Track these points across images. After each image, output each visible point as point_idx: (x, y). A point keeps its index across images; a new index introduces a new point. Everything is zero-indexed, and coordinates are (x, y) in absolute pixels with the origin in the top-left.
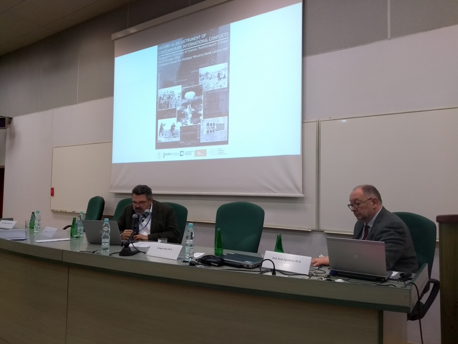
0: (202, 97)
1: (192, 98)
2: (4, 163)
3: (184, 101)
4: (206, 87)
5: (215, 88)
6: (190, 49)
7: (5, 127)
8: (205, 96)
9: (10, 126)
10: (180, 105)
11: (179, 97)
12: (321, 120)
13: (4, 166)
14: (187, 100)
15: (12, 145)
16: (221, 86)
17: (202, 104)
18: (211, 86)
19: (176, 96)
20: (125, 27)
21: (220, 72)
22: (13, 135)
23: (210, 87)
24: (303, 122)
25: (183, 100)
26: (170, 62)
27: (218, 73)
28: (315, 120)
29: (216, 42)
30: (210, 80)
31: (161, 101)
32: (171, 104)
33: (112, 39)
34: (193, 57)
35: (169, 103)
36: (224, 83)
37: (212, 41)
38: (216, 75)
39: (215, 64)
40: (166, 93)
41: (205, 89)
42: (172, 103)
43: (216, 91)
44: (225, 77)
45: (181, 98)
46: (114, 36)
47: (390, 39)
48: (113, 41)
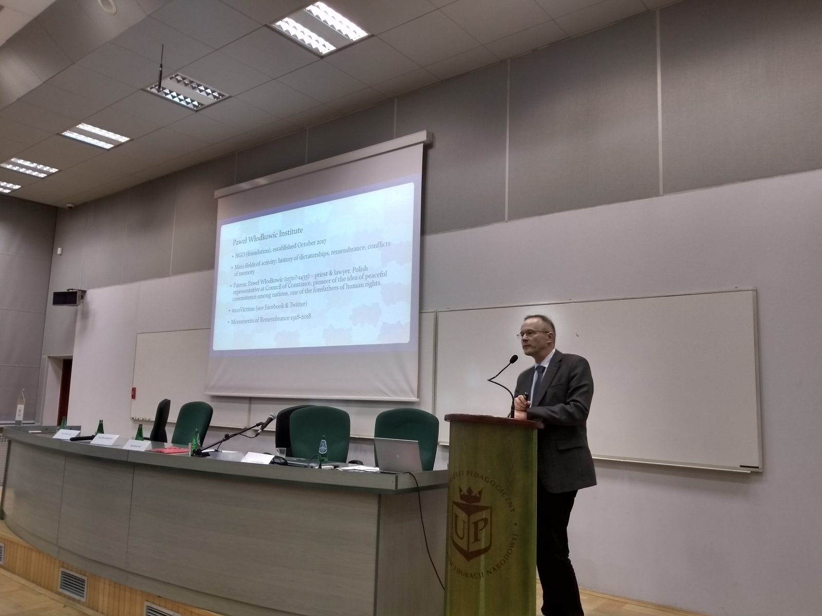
2: (73, 353)
7: (76, 303)
9: (83, 302)
12: (439, 310)
13: (72, 356)
15: (84, 328)
20: (231, 183)
22: (85, 315)
24: (420, 313)
28: (433, 310)
33: (215, 197)
46: (217, 193)
47: (507, 222)
48: (216, 200)
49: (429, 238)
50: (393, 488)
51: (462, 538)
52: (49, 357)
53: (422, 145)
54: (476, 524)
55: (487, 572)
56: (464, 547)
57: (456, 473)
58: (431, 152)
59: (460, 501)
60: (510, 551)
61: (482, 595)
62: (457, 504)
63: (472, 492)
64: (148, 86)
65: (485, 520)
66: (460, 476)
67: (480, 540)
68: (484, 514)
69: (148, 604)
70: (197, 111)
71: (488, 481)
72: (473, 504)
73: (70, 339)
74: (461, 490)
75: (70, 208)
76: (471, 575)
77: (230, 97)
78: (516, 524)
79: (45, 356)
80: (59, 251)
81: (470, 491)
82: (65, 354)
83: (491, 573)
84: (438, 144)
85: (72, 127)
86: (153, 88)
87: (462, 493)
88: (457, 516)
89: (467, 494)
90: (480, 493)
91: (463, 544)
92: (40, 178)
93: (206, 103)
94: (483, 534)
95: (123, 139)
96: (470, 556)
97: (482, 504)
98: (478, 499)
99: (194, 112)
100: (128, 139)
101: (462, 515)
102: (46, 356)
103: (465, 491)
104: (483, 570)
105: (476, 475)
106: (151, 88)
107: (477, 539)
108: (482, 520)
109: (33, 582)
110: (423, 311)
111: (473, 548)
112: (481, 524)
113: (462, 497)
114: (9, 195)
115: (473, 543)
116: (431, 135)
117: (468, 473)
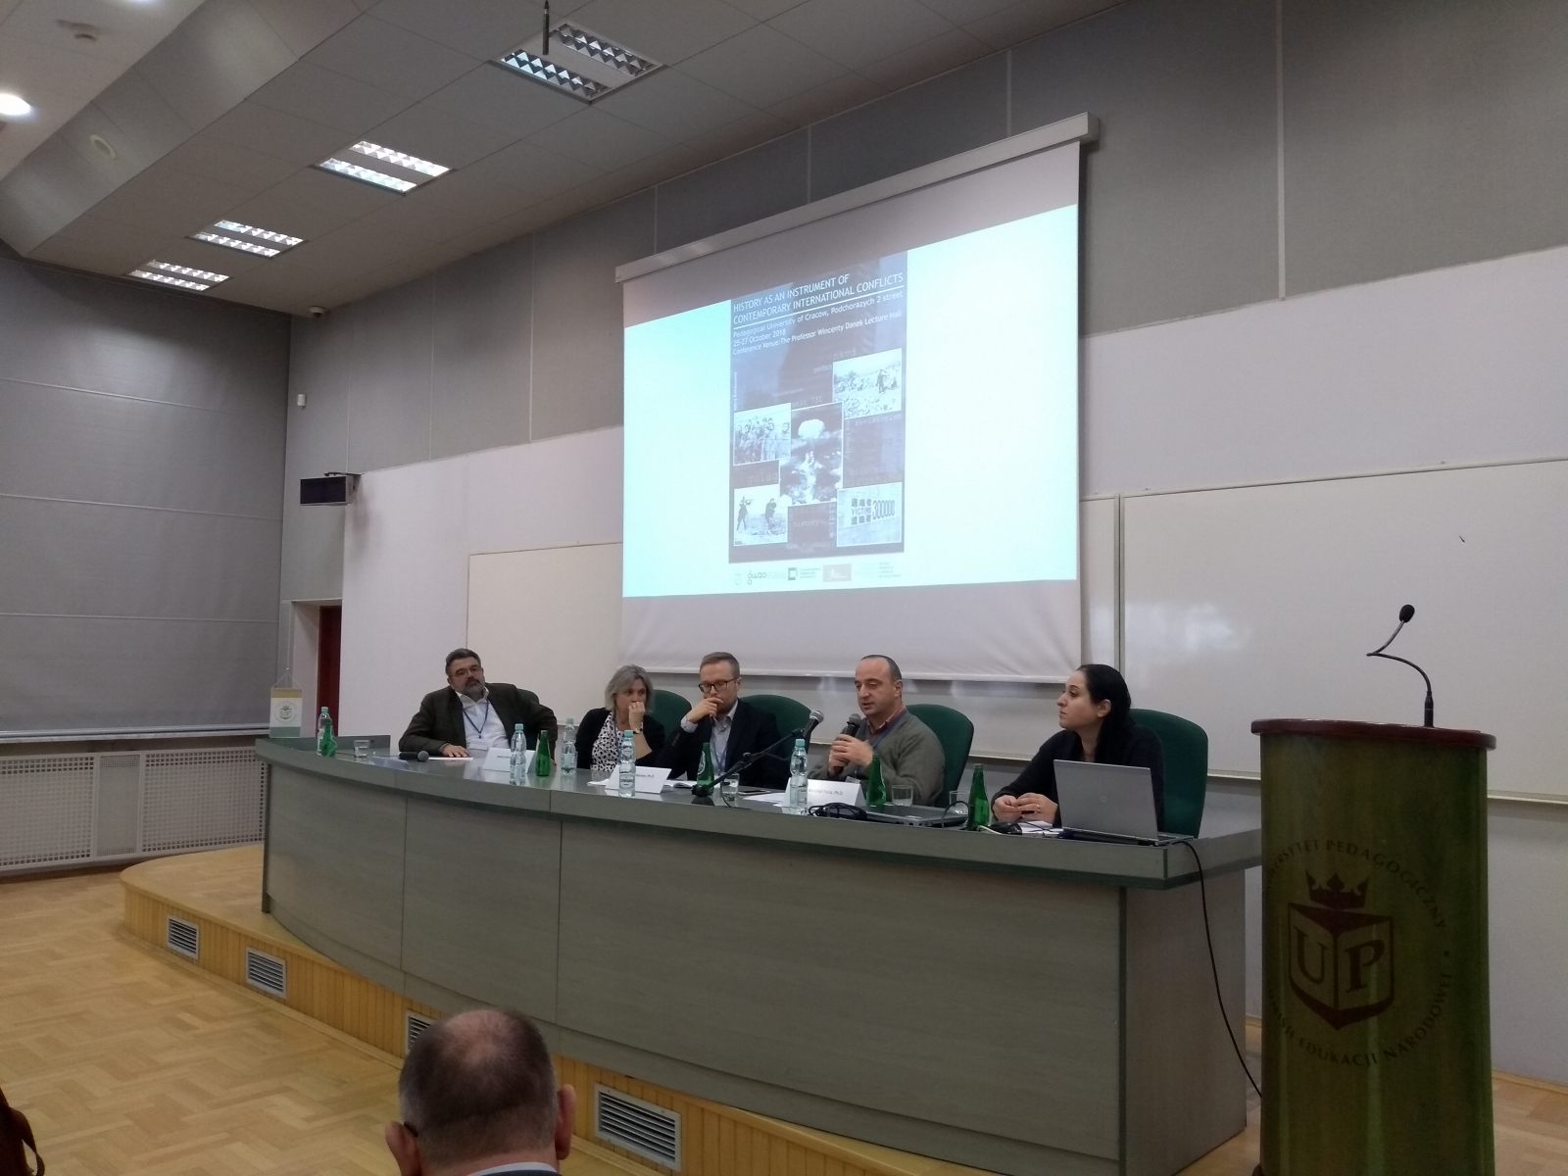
0: (839, 434)
1: (816, 437)
2: (341, 594)
3: (798, 444)
4: (849, 410)
5: (872, 413)
6: (811, 313)
7: (343, 499)
8: (848, 432)
9: (355, 497)
10: (786, 454)
11: (785, 432)
12: (1126, 494)
13: (341, 601)
14: (804, 441)
15: (361, 545)
16: (886, 407)
17: (840, 450)
18: (863, 407)
19: (778, 430)
20: (649, 252)
21: (883, 373)
22: (362, 522)
23: (859, 409)
24: (1082, 499)
25: (794, 440)
26: (761, 342)
27: (878, 374)
28: (1111, 495)
29: (873, 297)
30: (860, 392)
31: (742, 441)
32: (765, 452)
33: (618, 280)
34: (817, 334)
35: (760, 446)
36: (894, 401)
37: (863, 293)
38: (874, 379)
39: (872, 351)
40: (754, 422)
41: (847, 415)
42: (768, 449)
43: (874, 420)
44: (894, 385)
45: (788, 436)
46: (622, 272)
47: (1283, 299)
48: (620, 286)
49: (1097, 342)
50: (1159, 874)
51: (1318, 981)
52: (294, 603)
53: (1076, 146)
54: (1354, 954)
55: (1386, 1052)
56: (1327, 1000)
57: (1298, 844)
58: (1097, 160)
59: (1310, 903)
60: (1435, 1011)
61: (1374, 1101)
62: (1303, 910)
63: (1342, 885)
64: (501, 55)
65: (1378, 946)
66: (1307, 850)
67: (1366, 986)
68: (1374, 933)
69: (605, 1090)
70: (590, 103)
71: (1382, 863)
72: (1346, 910)
73: (334, 568)
74: (1311, 881)
75: (318, 315)
76: (1346, 1060)
77: (665, 67)
78: (1447, 954)
79: (286, 602)
80: (301, 400)
81: (1335, 882)
82: (326, 598)
83: (1395, 1056)
84: (1110, 141)
85: (341, 150)
86: (512, 57)
87: (1315, 888)
88: (1301, 936)
89: (1329, 889)
90: (1363, 887)
91: (1323, 994)
92: (267, 257)
93: (612, 84)
94: (1373, 975)
95: (436, 170)
96: (1338, 1018)
97: (1367, 910)
98: (1356, 900)
99: (585, 105)
100: (445, 169)
101: (1317, 934)
102: (289, 602)
103: (1322, 881)
104: (1373, 1047)
105: (1352, 849)
106: (507, 59)
107: (1357, 984)
108: (1370, 944)
109: (351, 1034)
110: (1090, 497)
111: (1348, 1002)
112: (1368, 954)
113: (1316, 895)
114: (206, 294)
115: (1348, 991)
116: (1096, 124)
117: (1329, 844)
